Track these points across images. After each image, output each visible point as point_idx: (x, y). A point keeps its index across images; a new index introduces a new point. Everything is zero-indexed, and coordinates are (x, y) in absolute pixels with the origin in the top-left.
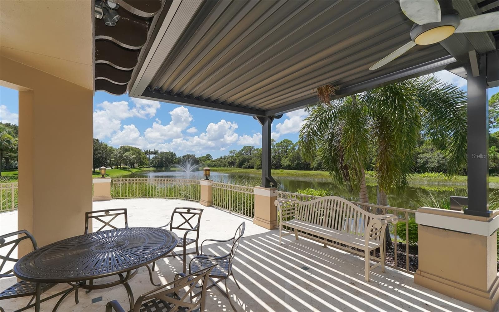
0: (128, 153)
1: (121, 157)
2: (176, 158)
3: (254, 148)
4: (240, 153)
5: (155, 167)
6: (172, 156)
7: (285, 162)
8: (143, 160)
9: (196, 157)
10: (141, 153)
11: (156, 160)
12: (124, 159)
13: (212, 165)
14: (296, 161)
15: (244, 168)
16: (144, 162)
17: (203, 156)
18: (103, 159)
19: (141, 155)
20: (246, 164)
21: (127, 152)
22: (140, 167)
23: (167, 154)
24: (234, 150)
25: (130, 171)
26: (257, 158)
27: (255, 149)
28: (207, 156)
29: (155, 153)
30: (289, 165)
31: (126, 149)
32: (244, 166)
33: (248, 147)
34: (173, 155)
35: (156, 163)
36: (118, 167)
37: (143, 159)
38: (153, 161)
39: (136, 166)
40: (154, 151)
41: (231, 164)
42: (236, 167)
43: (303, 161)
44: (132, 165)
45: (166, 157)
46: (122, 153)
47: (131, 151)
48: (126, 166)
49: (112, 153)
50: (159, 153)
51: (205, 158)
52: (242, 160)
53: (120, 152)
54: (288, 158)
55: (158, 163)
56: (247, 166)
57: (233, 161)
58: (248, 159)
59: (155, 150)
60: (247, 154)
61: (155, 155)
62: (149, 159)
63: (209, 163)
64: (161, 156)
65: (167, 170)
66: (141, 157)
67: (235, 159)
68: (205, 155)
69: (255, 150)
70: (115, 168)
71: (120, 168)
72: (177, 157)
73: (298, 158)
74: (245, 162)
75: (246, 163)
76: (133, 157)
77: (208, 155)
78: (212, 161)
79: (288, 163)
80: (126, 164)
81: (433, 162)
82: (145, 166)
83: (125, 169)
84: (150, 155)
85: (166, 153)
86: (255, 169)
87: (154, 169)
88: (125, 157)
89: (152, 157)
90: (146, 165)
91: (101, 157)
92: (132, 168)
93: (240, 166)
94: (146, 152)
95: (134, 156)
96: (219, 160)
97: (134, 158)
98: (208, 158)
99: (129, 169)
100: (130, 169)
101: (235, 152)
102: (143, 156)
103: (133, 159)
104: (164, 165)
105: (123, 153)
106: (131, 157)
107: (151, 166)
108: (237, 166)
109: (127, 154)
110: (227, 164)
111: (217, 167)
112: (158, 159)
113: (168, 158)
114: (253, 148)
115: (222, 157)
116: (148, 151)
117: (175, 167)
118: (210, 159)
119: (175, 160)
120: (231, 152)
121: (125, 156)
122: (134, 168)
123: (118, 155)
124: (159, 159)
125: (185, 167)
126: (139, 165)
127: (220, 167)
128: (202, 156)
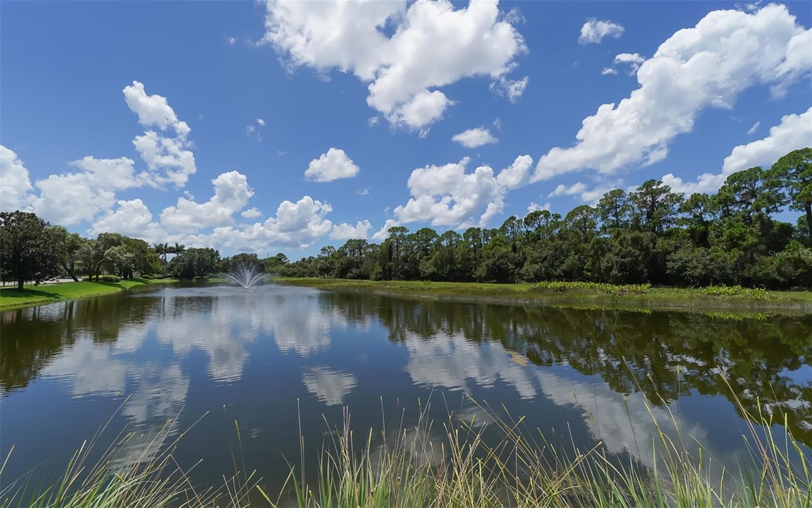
0: (116, 248)
1: (99, 256)
2: (219, 261)
3: (367, 243)
4: (342, 253)
5: (176, 276)
6: (213, 257)
7: (427, 267)
8: (150, 263)
9: (259, 258)
10: (147, 250)
11: (180, 264)
12: (107, 261)
13: (289, 273)
14: (448, 266)
15: (349, 279)
16: (152, 266)
17: (271, 258)
18: (45, 260)
19: (147, 254)
20: (354, 271)
21: (113, 247)
22: (144, 278)
23: (202, 253)
24: (328, 247)
25: (120, 286)
26: (374, 260)
27: (369, 244)
28: (278, 257)
29: (178, 249)
30: (434, 273)
31: (109, 240)
32: (350, 274)
33: (355, 240)
34: (213, 254)
35: (178, 268)
36: (91, 277)
37: (152, 262)
38: (172, 266)
39: (136, 274)
40: (175, 247)
41: (325, 271)
42: (335, 278)
43: (459, 266)
44: (127, 274)
45: (199, 258)
46: (101, 248)
47: (123, 244)
48: (112, 276)
49: (78, 248)
50: (185, 250)
51: (275, 261)
52: (345, 264)
53: (97, 246)
54: (431, 261)
55: (184, 270)
56: (354, 274)
57: (328, 265)
58: (357, 262)
59: (177, 245)
60: (354, 254)
61: (178, 254)
62: (164, 262)
63: (282, 270)
64: (191, 256)
65: (201, 283)
66: (146, 257)
67: (332, 263)
68: (276, 256)
69: (368, 247)
70: (85, 280)
71: (97, 279)
72: (222, 259)
73: (452, 261)
74: (352, 268)
75: (355, 268)
76: (127, 257)
77: (280, 255)
78: (289, 266)
79: (432, 269)
80: (112, 272)
81: (696, 267)
82: (156, 275)
83: (110, 281)
84: (167, 254)
85: (201, 251)
86: (372, 280)
87: (175, 281)
88: (108, 258)
89: (172, 258)
90: (158, 273)
91: (41, 254)
92: (125, 278)
93: (343, 274)
94: (159, 248)
95: (129, 255)
96: (301, 265)
97: (130, 258)
98: (280, 260)
99: (117, 281)
100: (122, 283)
101: (332, 249)
102: (149, 255)
103: (127, 260)
104: (196, 272)
105: (105, 248)
106: (121, 257)
107: (169, 275)
108: (336, 274)
109: (114, 249)
110: (317, 272)
111: (297, 277)
112: (183, 261)
113: (204, 260)
114: (364, 243)
115: (305, 259)
116: (164, 247)
117: (216, 277)
118: (283, 263)
119: (217, 265)
120: (324, 250)
121: (108, 255)
122: (132, 279)
123: (93, 253)
124: (185, 262)
125: (243, 278)
126: (142, 274)
127: (304, 276)
128: (269, 257)
